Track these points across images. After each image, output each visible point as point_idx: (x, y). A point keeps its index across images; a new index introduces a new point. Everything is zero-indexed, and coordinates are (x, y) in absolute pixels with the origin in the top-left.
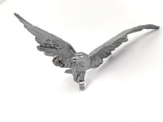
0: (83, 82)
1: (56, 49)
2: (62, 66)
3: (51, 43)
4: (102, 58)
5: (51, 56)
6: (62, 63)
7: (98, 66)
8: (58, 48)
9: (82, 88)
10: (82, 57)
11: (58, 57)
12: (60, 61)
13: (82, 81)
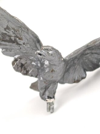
0: (52, 100)
1: (18, 44)
2: (25, 72)
3: (11, 33)
4: (85, 70)
5: (11, 56)
6: (25, 69)
7: (78, 81)
8: (21, 42)
9: (50, 109)
10: (50, 52)
11: (20, 58)
12: (22, 65)
13: (51, 98)
